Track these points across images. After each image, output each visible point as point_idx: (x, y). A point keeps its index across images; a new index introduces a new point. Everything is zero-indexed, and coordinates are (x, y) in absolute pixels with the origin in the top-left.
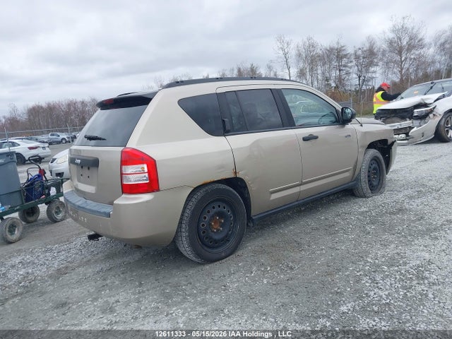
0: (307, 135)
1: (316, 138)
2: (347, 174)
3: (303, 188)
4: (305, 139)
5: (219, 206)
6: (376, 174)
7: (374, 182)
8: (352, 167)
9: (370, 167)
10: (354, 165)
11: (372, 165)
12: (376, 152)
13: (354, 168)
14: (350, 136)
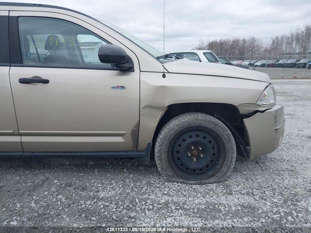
0: (29, 77)
1: (47, 82)
2: (119, 140)
3: (25, 139)
4: (23, 81)
6: (203, 152)
7: (194, 163)
8: (127, 131)
9: (184, 140)
10: (133, 130)
11: (191, 137)
12: (202, 120)
13: (132, 133)
14: (123, 87)
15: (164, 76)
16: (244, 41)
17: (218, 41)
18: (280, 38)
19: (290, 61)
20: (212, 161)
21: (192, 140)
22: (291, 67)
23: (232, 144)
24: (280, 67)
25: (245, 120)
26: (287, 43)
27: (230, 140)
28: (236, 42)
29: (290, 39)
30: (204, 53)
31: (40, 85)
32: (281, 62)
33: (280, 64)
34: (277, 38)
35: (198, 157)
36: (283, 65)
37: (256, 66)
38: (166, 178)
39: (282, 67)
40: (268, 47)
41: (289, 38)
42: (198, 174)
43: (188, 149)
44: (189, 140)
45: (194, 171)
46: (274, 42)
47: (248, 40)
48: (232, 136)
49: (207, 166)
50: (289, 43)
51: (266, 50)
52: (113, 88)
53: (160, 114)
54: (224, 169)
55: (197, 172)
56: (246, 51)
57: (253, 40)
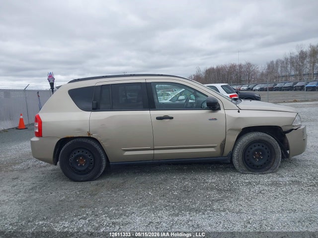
0: (162, 116)
1: (172, 118)
2: (212, 150)
3: (156, 152)
4: (158, 118)
5: (83, 151)
6: (262, 155)
7: (257, 162)
8: (218, 144)
9: (251, 148)
10: (222, 144)
11: (255, 146)
12: (261, 136)
13: (221, 146)
14: (215, 119)
15: (239, 112)
16: (240, 66)
17: (215, 67)
18: (275, 63)
19: (286, 85)
20: (267, 160)
21: (256, 148)
22: (288, 90)
23: (279, 150)
24: (278, 90)
25: (287, 135)
26: (282, 67)
27: (277, 147)
28: (233, 67)
29: (285, 63)
30: (222, 86)
31: (168, 120)
32: (278, 85)
33: (278, 88)
34: (272, 62)
35: (259, 158)
36: (281, 88)
37: (254, 90)
38: (241, 172)
39: (280, 90)
40: (264, 71)
41: (283, 62)
42: (260, 169)
43: (254, 154)
44: (254, 149)
45: (258, 167)
46: (269, 66)
47: (244, 66)
48: (278, 145)
49: (265, 164)
50: (284, 67)
51: (262, 74)
52: (210, 120)
53: (237, 134)
54: (275, 164)
55: (259, 168)
56: (243, 75)
57: (249, 65)
